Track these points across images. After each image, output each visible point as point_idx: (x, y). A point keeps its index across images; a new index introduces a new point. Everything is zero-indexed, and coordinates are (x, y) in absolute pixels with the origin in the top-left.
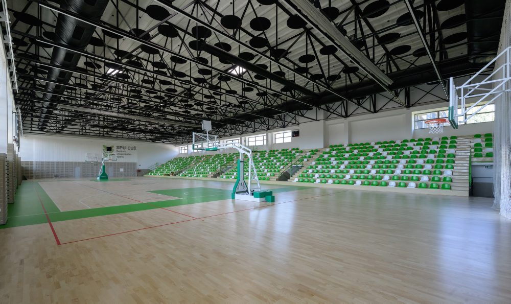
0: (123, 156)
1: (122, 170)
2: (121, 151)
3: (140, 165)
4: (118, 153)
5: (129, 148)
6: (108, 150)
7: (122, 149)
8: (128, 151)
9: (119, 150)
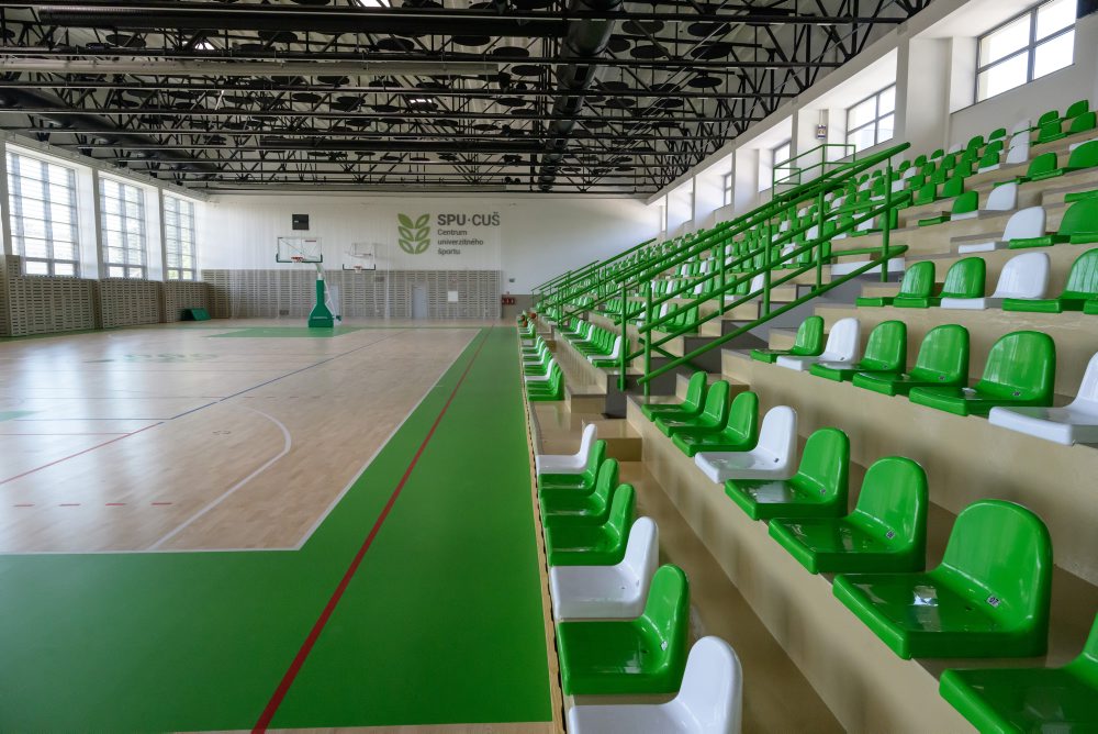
0: (457, 247)
1: (453, 296)
2: (452, 232)
3: (512, 281)
4: (443, 237)
5: (477, 220)
6: (295, 227)
7: (454, 226)
8: (473, 232)
9: (445, 228)
